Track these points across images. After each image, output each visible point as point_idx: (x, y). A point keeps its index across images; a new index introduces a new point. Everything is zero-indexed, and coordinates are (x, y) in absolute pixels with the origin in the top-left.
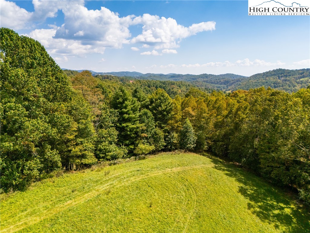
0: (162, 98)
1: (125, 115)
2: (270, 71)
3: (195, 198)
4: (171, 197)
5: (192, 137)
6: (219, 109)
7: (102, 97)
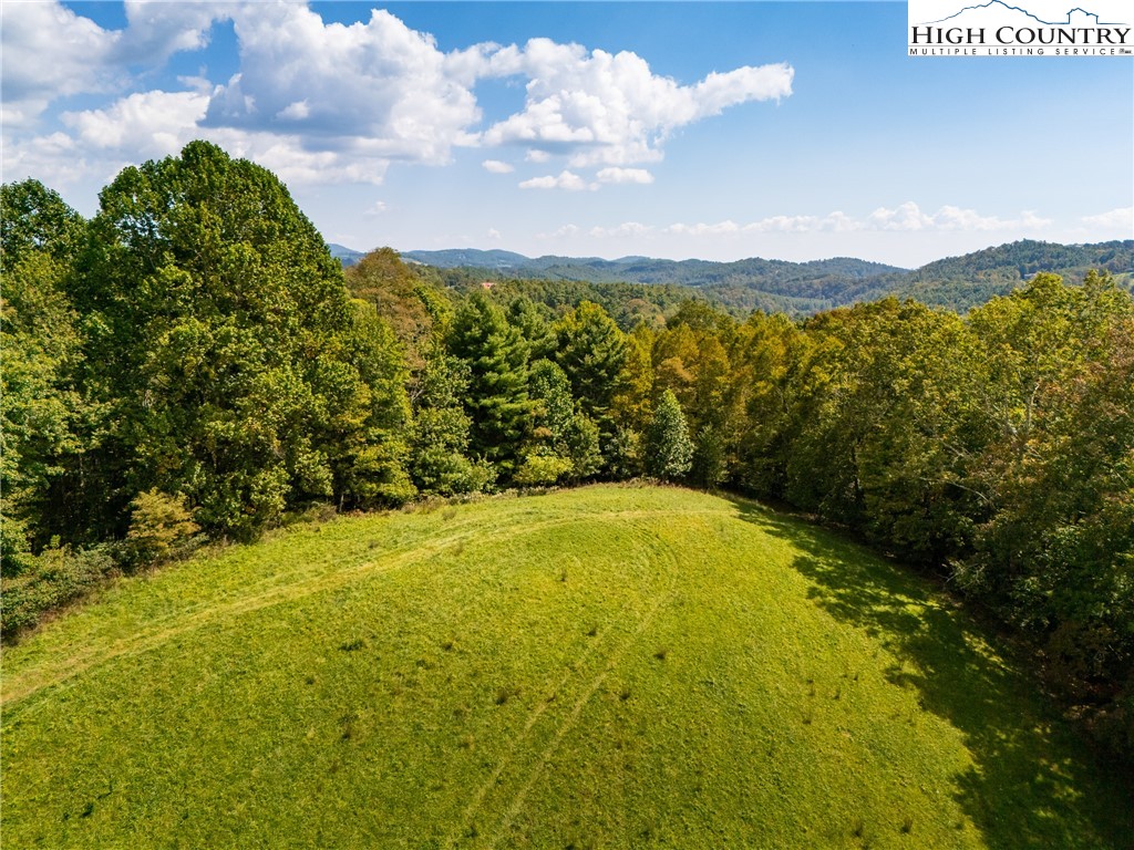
0: (594, 329)
1: (489, 374)
2: (990, 249)
3: (673, 570)
4: (614, 565)
5: (682, 444)
6: (761, 362)
7: (427, 321)
